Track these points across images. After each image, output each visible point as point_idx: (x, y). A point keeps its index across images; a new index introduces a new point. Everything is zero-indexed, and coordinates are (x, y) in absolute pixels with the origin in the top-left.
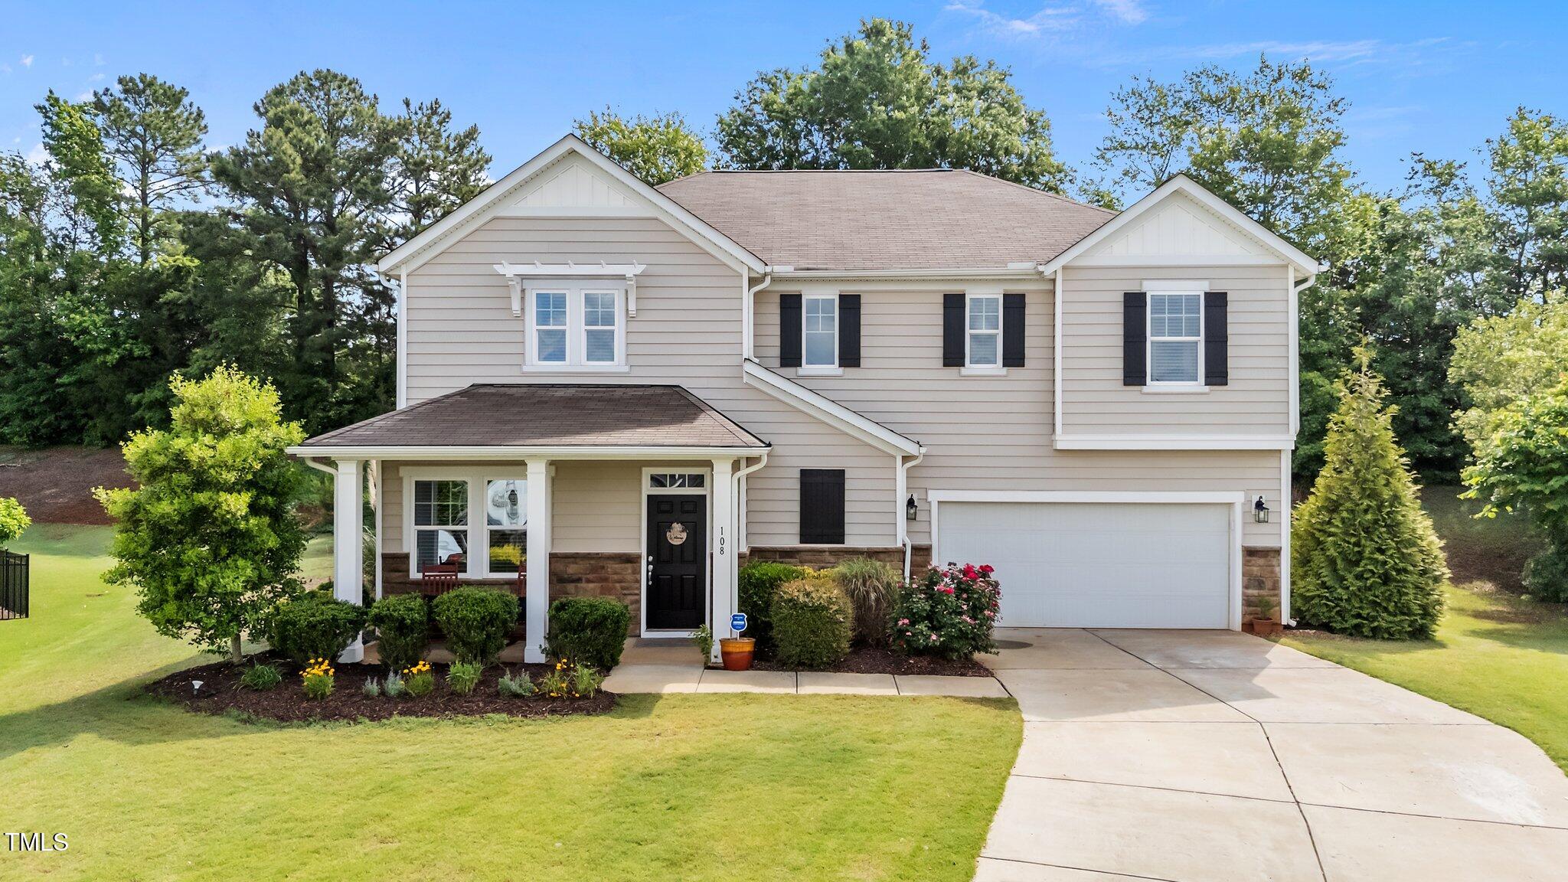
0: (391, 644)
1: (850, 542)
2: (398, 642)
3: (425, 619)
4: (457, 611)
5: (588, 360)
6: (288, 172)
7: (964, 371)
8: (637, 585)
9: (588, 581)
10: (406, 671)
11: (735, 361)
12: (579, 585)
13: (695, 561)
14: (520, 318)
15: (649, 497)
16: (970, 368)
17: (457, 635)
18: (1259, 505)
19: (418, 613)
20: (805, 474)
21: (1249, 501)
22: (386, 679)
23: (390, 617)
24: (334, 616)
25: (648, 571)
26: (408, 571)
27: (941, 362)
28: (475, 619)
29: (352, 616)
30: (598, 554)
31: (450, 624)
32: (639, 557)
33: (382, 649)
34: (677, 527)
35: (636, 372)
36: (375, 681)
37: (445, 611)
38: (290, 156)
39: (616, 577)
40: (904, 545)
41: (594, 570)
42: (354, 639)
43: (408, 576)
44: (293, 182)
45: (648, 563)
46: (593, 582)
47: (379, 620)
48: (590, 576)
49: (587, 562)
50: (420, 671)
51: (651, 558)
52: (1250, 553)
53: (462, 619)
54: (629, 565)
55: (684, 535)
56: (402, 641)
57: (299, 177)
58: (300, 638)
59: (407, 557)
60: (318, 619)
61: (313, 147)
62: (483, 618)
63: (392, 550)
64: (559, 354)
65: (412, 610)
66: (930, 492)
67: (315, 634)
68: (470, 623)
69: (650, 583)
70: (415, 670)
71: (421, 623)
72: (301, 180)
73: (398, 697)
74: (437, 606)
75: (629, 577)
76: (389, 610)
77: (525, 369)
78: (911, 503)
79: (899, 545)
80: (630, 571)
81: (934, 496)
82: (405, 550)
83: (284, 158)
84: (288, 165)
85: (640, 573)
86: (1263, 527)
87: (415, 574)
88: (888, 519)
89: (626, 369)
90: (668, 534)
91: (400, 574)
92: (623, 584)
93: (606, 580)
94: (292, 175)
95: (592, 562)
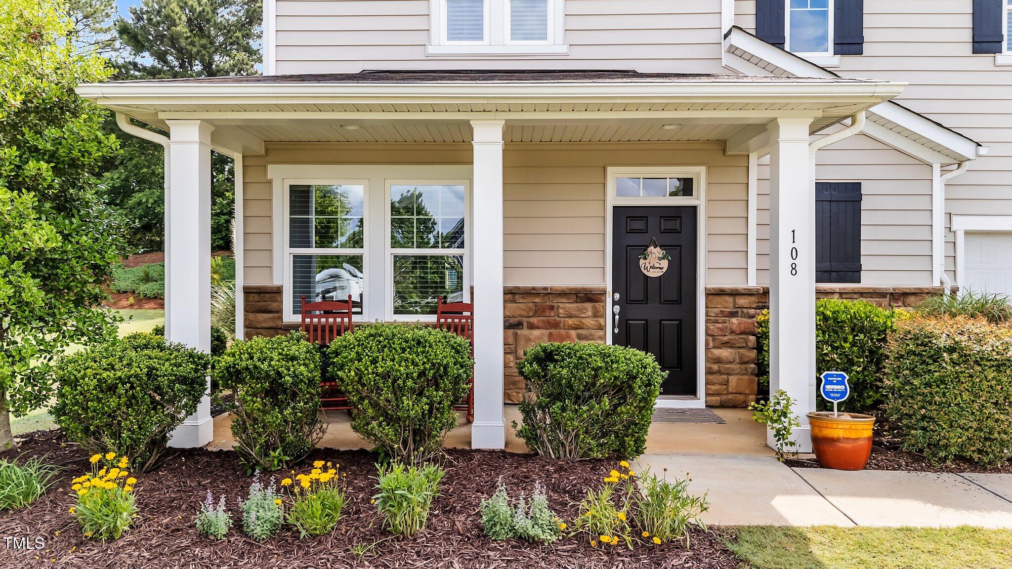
0: (255, 420)
1: (868, 281)
2: (268, 418)
3: (317, 374)
4: (374, 362)
5: (512, 39)
6: (175, 26)
7: (1000, 59)
8: (601, 333)
9: (531, 327)
10: (287, 482)
11: (714, 36)
12: (519, 332)
13: (678, 302)
15: (616, 209)
16: (1009, 56)
17: (375, 405)
19: (305, 365)
22: (245, 495)
23: (254, 373)
24: (151, 369)
25: (614, 315)
26: (280, 311)
27: (969, 47)
28: (408, 376)
29: (187, 369)
30: (545, 289)
31: (363, 385)
32: (604, 293)
33: (239, 429)
34: (655, 252)
35: (577, 53)
36: (223, 500)
37: (351, 360)
38: (177, 14)
39: (570, 321)
40: (942, 283)
41: (539, 311)
42: (191, 409)
43: (281, 318)
44: (180, 34)
45: (614, 303)
46: (538, 328)
47: (234, 376)
48: (534, 320)
49: (529, 299)
50: (316, 484)
51: (617, 296)
53: (386, 376)
54: (589, 305)
55: (665, 264)
56: (274, 417)
57: (184, 30)
58: (86, 409)
59: (278, 291)
60: (119, 374)
61: (196, 9)
62: (422, 374)
63: (259, 281)
64: (476, 33)
65: (293, 358)
66: (954, 218)
67: (113, 402)
68: (400, 382)
69: (616, 331)
70: (305, 480)
71: (311, 382)
72: (186, 33)
73: (271, 539)
74: (337, 354)
75: (590, 322)
76: (252, 358)
77: (431, 50)
79: (936, 284)
80: (590, 314)
81: (960, 224)
82: (276, 283)
83: (172, 14)
84: (175, 20)
85: (604, 316)
87: (290, 316)
88: (923, 249)
89: (564, 49)
90: (642, 262)
91: (270, 315)
92: (580, 331)
93: (556, 325)
94: (178, 28)
95: (537, 300)
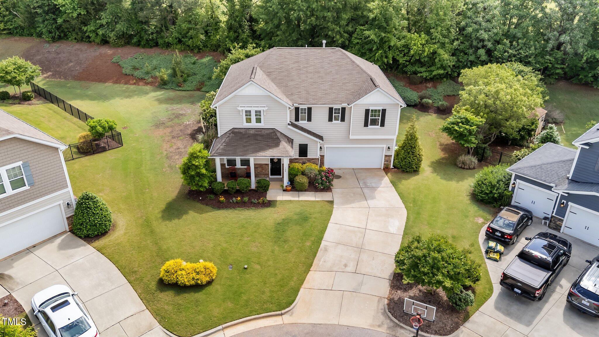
1: (309, 157)
5: (256, 123)
7: (332, 122)
8: (268, 169)
11: (286, 124)
14: (242, 115)
16: (334, 122)
18: (389, 148)
20: (300, 145)
21: (387, 147)
27: (328, 121)
30: (261, 164)
32: (269, 164)
35: (266, 126)
45: (271, 165)
52: (386, 156)
55: (277, 160)
64: (250, 123)
69: (271, 168)
73: (236, 203)
77: (243, 125)
78: (321, 148)
79: (318, 157)
80: (267, 166)
81: (325, 146)
85: (269, 166)
86: (389, 152)
88: (316, 152)
89: (264, 125)
90: (274, 160)
92: (266, 169)
93: (263, 168)
